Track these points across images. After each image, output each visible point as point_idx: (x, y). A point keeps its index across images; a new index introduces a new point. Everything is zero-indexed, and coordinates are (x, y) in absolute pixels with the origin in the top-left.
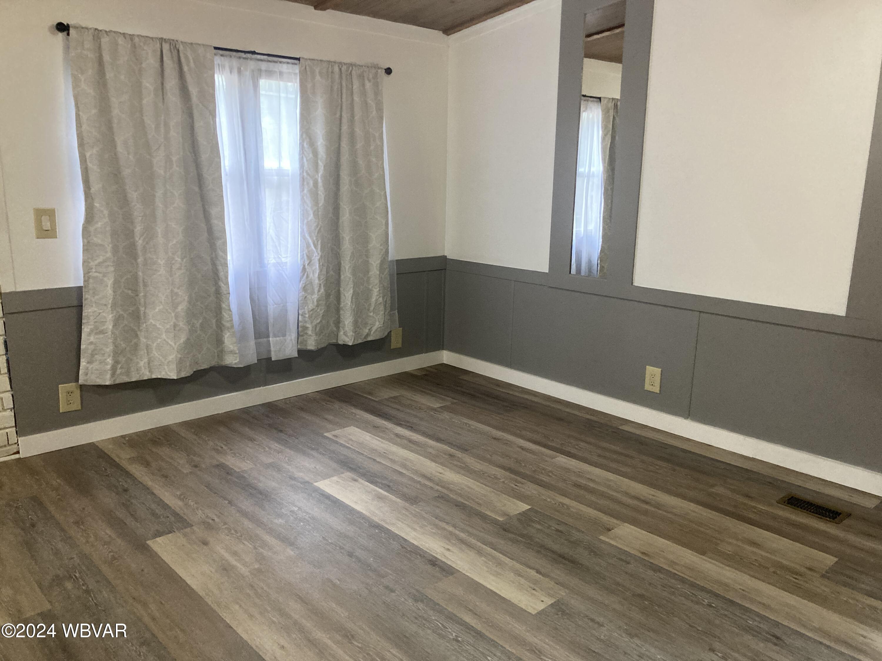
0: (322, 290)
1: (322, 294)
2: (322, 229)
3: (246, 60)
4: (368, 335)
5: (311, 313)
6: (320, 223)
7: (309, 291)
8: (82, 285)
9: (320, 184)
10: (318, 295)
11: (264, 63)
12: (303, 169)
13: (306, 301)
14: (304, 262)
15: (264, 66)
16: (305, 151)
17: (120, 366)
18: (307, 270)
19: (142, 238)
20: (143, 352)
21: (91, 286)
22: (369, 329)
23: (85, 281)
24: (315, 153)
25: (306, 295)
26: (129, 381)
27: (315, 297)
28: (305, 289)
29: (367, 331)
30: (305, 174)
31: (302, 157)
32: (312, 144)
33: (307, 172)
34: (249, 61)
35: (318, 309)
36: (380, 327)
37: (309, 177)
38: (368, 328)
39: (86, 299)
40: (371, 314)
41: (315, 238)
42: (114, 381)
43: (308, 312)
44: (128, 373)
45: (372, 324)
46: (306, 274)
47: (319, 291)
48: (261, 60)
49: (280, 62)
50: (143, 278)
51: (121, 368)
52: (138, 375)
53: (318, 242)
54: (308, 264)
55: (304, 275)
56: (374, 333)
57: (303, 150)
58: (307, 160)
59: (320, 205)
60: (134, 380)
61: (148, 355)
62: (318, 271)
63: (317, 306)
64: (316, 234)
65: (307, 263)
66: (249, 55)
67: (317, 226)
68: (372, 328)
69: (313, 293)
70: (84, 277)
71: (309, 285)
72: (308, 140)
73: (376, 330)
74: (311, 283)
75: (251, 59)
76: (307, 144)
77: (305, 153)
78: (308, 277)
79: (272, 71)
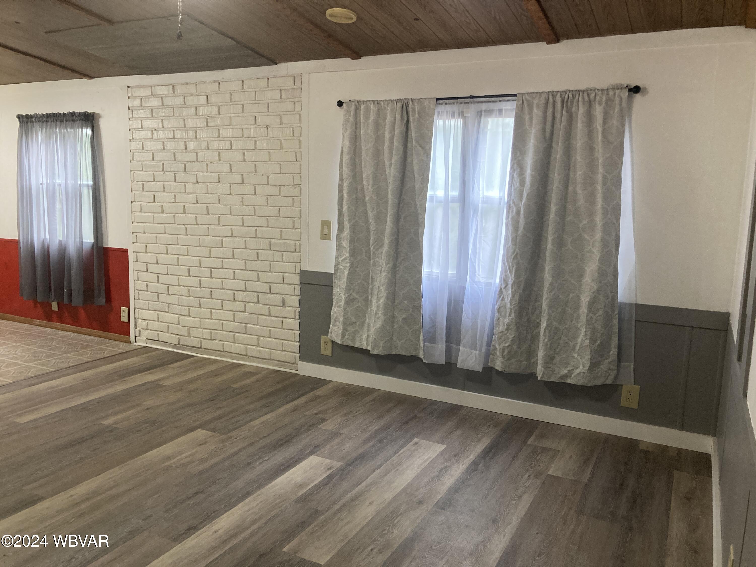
0: (513, 315)
1: (511, 319)
2: (518, 255)
3: (467, 105)
4: (566, 376)
5: (501, 334)
6: (517, 250)
7: (502, 314)
8: (333, 272)
9: (522, 212)
10: (509, 319)
11: (484, 104)
12: (511, 198)
13: (499, 322)
14: (502, 285)
15: (484, 106)
16: (514, 180)
17: (348, 333)
18: (504, 293)
19: (373, 246)
20: (366, 328)
21: (338, 274)
22: (569, 371)
23: (335, 270)
24: (522, 183)
25: (500, 316)
26: (353, 346)
27: (506, 320)
28: (499, 311)
29: (566, 372)
30: (511, 202)
31: (511, 186)
32: (522, 173)
33: (513, 200)
34: (469, 105)
35: (507, 333)
36: (584, 373)
37: (513, 206)
38: (568, 369)
39: (335, 282)
40: (576, 355)
41: (510, 264)
42: (343, 342)
43: (498, 333)
44: (353, 340)
45: (575, 367)
46: (502, 296)
47: (510, 316)
48: (482, 102)
49: (500, 101)
50: (372, 275)
51: (348, 335)
52: (359, 344)
53: (513, 267)
54: (504, 288)
55: (500, 296)
56: (574, 377)
57: (512, 180)
58: (514, 190)
59: (520, 232)
60: (356, 346)
61: (368, 332)
62: (510, 296)
63: (507, 329)
64: (512, 259)
65: (503, 286)
66: (468, 100)
67: (514, 252)
68: (573, 370)
69: (505, 316)
70: (335, 267)
71: (503, 308)
72: (519, 170)
73: (578, 374)
74: (505, 306)
75: (471, 102)
76: (516, 174)
77: (514, 182)
78: (503, 300)
79: (492, 110)
